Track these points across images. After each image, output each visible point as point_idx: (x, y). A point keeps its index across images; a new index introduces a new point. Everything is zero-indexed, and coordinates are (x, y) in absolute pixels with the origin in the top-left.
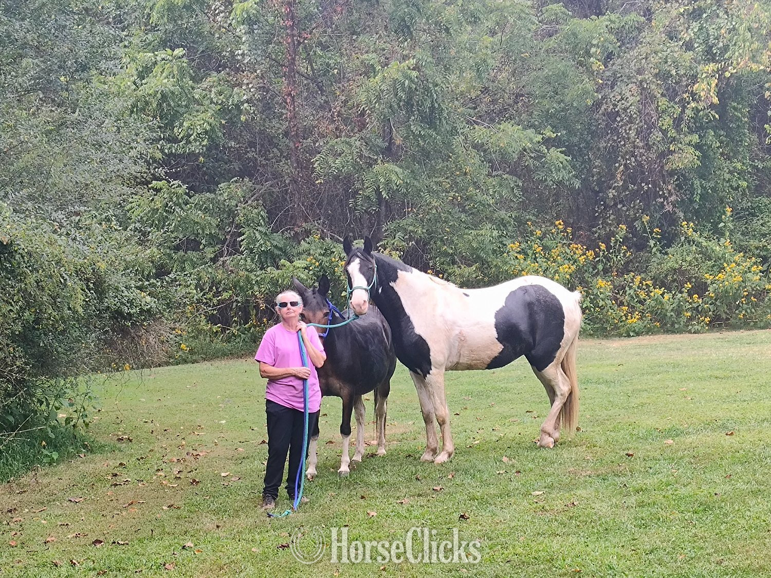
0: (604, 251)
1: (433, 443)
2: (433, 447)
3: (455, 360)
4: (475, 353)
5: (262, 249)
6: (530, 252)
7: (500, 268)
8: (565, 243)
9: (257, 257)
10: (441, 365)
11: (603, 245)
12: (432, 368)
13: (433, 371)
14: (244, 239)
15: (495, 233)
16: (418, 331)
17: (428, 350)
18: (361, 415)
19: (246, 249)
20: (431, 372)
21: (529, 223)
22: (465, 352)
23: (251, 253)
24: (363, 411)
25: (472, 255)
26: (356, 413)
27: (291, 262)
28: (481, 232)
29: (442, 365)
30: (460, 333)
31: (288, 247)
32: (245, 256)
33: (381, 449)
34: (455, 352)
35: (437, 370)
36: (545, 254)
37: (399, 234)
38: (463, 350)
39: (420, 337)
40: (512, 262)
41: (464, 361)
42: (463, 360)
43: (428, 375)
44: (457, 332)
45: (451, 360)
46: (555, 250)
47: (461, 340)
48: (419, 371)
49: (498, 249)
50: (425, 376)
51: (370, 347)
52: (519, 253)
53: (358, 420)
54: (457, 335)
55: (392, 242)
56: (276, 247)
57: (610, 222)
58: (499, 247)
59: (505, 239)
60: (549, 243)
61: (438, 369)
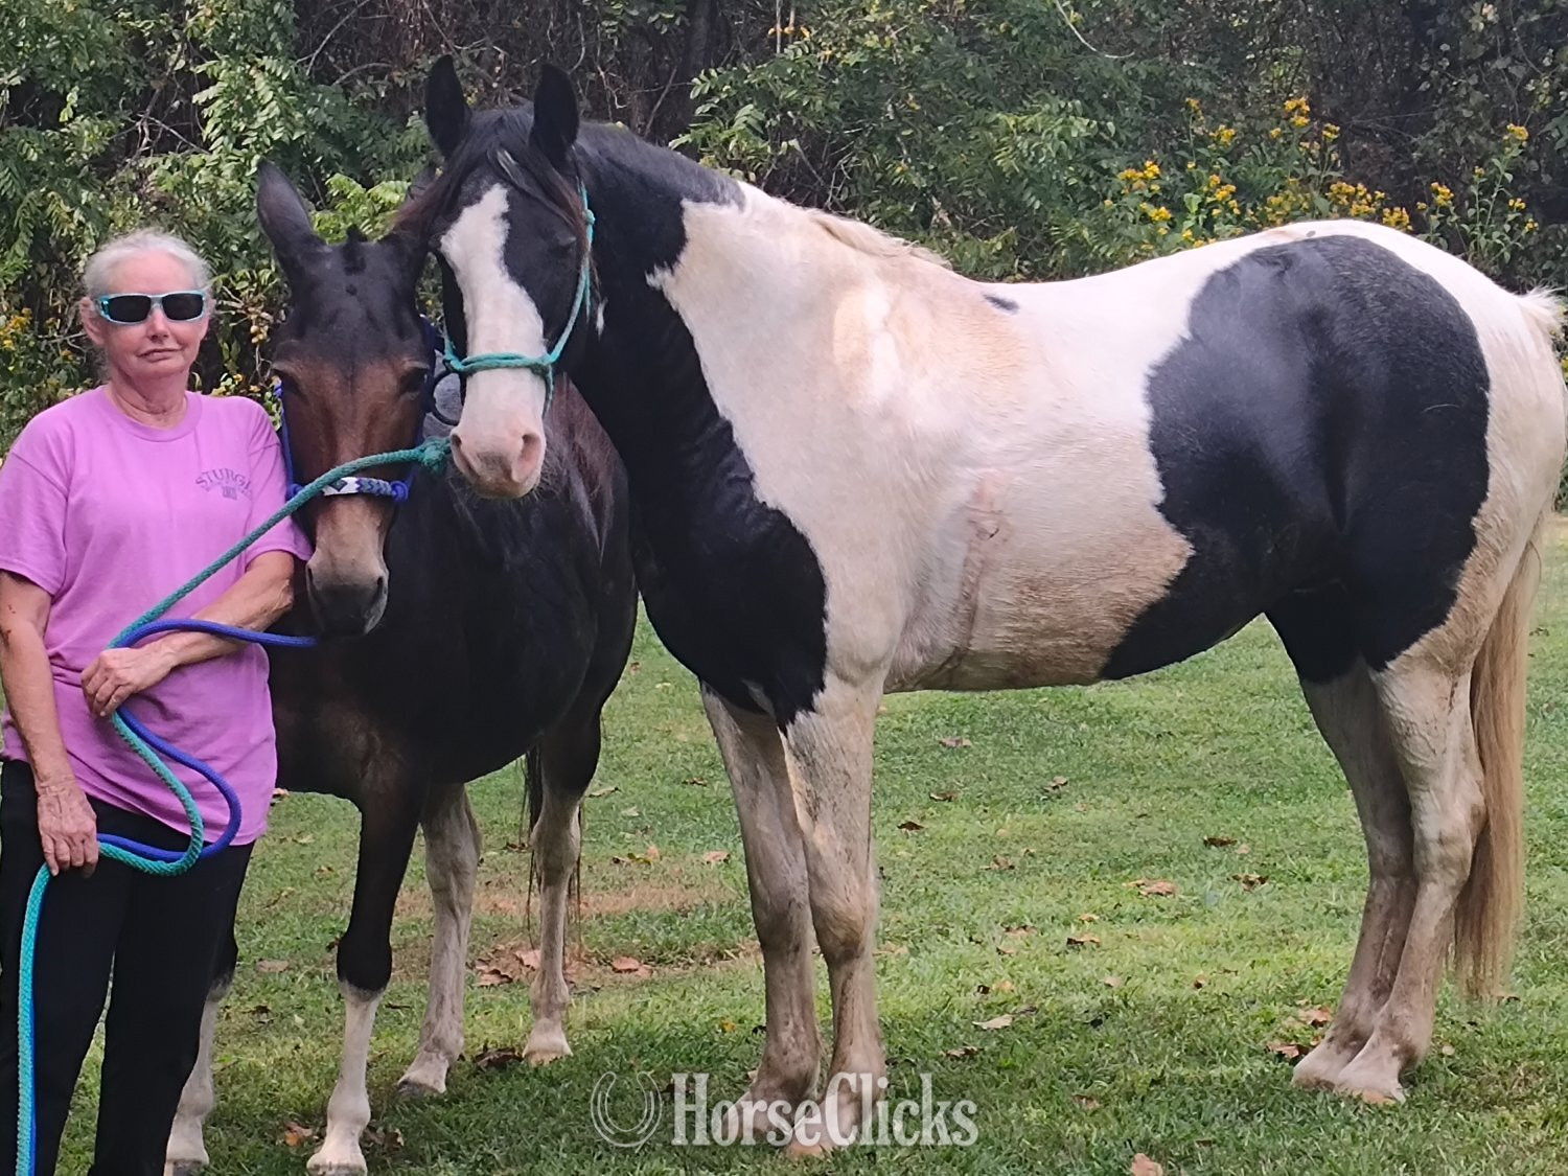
0: (1444, 210)
1: (795, 1053)
2: (792, 1072)
3: (947, 641)
4: (1048, 596)
5: (276, 137)
6: (1193, 200)
7: (1087, 249)
8: (1309, 179)
9: (254, 163)
10: (867, 669)
11: (1445, 190)
12: (829, 678)
13: (833, 693)
14: (215, 99)
15: (1080, 127)
16: (772, 489)
17: (815, 587)
18: (457, 869)
19: (223, 133)
20: (819, 699)
21: (1194, 103)
22: (998, 595)
23: (238, 146)
24: (467, 854)
25: (993, 197)
26: (434, 856)
27: (368, 184)
28: (1031, 119)
29: (876, 665)
30: (978, 496)
31: (366, 132)
32: (215, 156)
33: (546, 1029)
34: (945, 594)
35: (849, 691)
36: (1243, 210)
37: (746, 113)
38: (987, 583)
39: (780, 519)
40: (1130, 231)
41: (993, 646)
42: (990, 639)
43: (800, 716)
44: (962, 494)
45: (922, 635)
46: (1280, 199)
47: (981, 533)
48: (757, 692)
49: (1082, 185)
50: (785, 718)
51: (507, 552)
52: (1154, 200)
53: (441, 891)
54: (962, 508)
55: (723, 137)
56: (323, 131)
57: (1466, 113)
58: (1086, 180)
59: (1105, 151)
60: (1257, 176)
61: (855, 684)
